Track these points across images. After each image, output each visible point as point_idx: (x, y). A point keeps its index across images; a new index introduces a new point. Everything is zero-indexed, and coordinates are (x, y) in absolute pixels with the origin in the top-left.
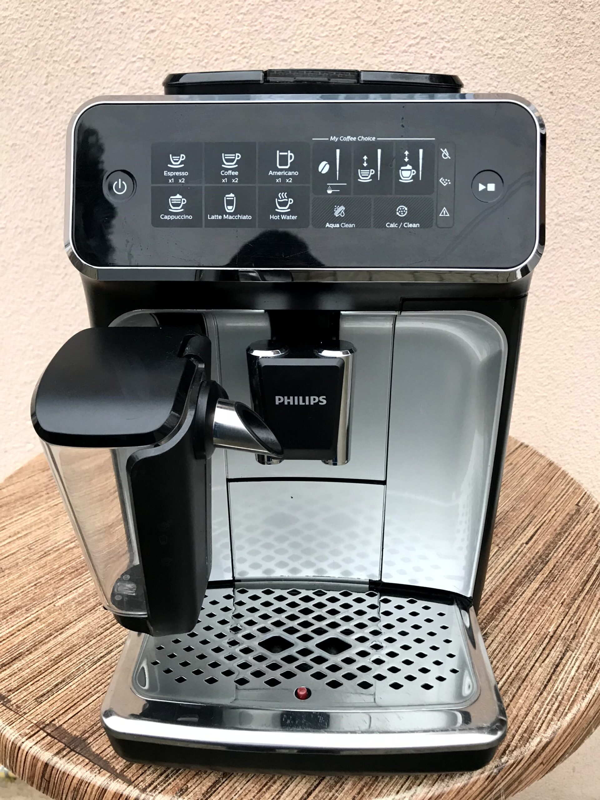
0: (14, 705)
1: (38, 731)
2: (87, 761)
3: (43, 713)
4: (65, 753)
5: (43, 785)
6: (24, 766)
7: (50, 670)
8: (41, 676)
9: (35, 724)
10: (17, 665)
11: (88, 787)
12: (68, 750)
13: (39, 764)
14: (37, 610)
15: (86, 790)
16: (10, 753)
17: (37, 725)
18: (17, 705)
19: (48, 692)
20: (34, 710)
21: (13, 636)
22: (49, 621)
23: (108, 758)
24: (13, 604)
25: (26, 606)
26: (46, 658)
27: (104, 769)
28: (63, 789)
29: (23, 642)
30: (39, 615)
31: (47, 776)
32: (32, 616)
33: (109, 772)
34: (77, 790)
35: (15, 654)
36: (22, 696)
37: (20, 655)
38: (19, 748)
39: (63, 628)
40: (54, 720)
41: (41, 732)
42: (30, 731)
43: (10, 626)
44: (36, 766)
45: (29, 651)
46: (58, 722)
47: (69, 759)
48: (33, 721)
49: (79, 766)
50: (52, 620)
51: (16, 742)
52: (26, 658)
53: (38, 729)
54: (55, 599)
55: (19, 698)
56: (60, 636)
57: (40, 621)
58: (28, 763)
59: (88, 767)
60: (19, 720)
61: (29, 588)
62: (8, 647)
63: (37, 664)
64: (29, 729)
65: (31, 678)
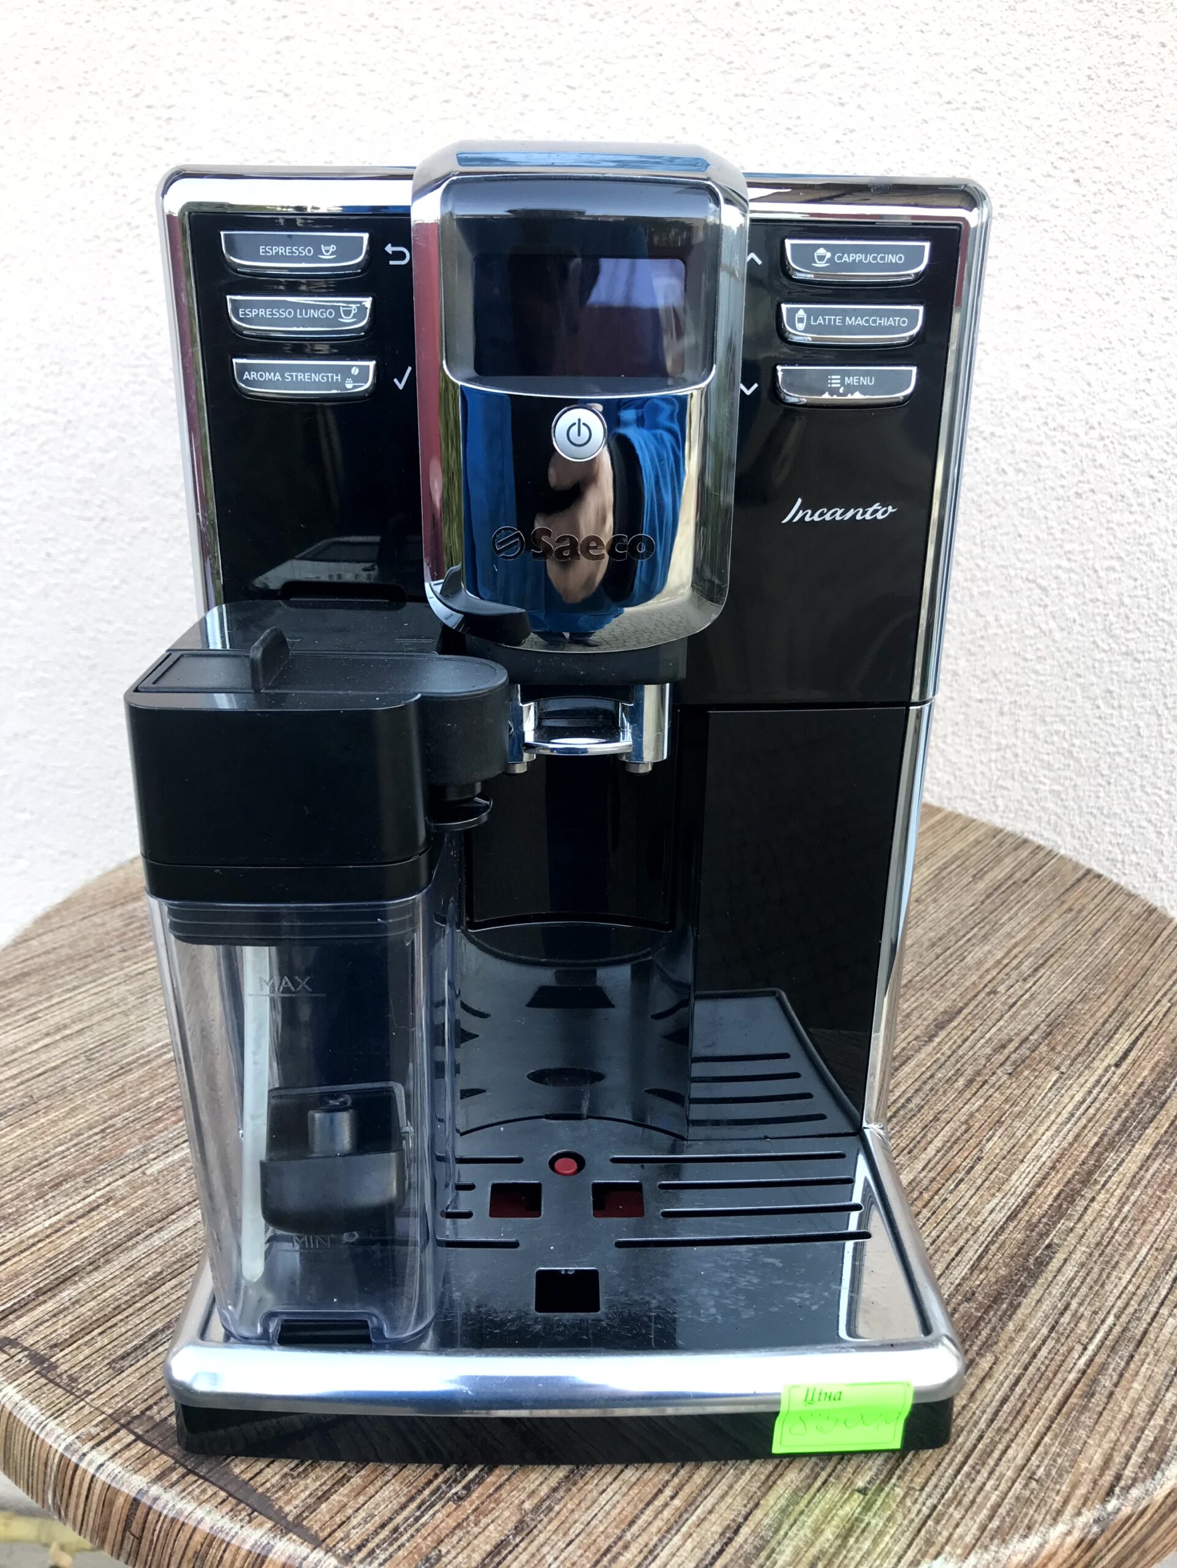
0: (64, 1377)
1: (118, 1431)
2: (223, 1494)
3: (126, 1393)
4: (174, 1476)
5: (127, 1546)
6: (85, 1505)
7: (138, 1305)
8: (120, 1317)
9: (110, 1416)
10: (68, 1293)
11: (225, 1551)
12: (181, 1470)
13: (120, 1501)
14: (107, 1182)
15: (222, 1557)
16: (56, 1478)
17: (114, 1418)
18: (69, 1376)
19: (136, 1349)
20: (107, 1386)
21: (59, 1234)
22: (133, 1205)
23: (268, 1489)
24: (57, 1167)
25: (84, 1172)
26: (130, 1280)
27: (260, 1513)
28: (171, 1556)
29: (80, 1246)
30: (113, 1191)
31: (135, 1528)
32: (98, 1194)
33: (270, 1518)
34: (200, 1557)
35: (65, 1270)
36: (81, 1357)
37: (75, 1272)
38: (77, 1466)
39: (164, 1219)
40: (149, 1408)
41: (123, 1432)
42: (98, 1429)
43: (53, 1212)
44: (112, 1503)
45: (94, 1265)
46: (159, 1412)
47: (184, 1490)
48: (105, 1409)
49: (207, 1507)
50: (139, 1202)
51: (68, 1455)
52: (88, 1280)
53: (117, 1426)
54: (144, 1161)
55: (74, 1361)
56: (157, 1236)
57: (114, 1205)
58: (95, 1498)
59: (226, 1508)
60: (76, 1408)
61: (90, 1137)
62: (49, 1256)
63: (112, 1291)
64: (97, 1425)
65: (98, 1320)
